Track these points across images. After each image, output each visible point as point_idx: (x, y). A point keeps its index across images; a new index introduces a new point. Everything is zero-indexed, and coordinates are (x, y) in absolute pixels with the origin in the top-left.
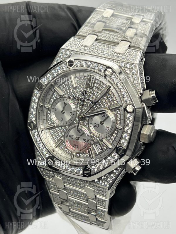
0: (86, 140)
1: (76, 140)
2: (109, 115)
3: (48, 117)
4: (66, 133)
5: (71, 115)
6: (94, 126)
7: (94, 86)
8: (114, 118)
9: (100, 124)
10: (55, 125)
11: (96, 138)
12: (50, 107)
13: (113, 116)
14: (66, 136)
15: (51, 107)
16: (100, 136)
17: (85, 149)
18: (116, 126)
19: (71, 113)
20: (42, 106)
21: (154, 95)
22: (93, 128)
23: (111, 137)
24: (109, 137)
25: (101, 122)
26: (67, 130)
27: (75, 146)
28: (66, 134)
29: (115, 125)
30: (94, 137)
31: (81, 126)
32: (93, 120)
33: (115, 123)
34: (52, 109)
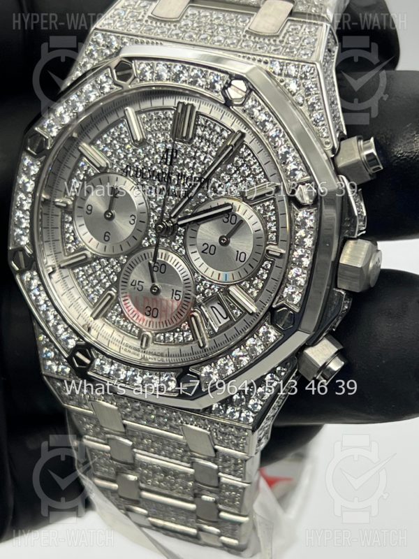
0: (181, 294)
1: (152, 293)
2: (245, 217)
3: (66, 232)
4: (122, 276)
5: (132, 222)
6: (203, 252)
7: (194, 135)
8: (259, 225)
9: (219, 244)
10: (90, 256)
11: (211, 285)
12: (70, 202)
13: (255, 218)
14: (121, 283)
15: (74, 202)
16: (222, 278)
17: (179, 320)
18: (267, 248)
19: (133, 218)
20: (46, 202)
21: (373, 151)
22: (201, 259)
23: (254, 279)
24: (247, 280)
25: (221, 238)
26: (125, 268)
27: (149, 311)
28: (121, 279)
29: (263, 245)
30: (204, 282)
31: (164, 252)
32: (199, 234)
33: (263, 239)
34: (76, 207)
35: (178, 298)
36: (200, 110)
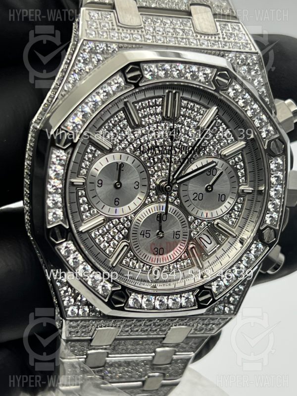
0: (180, 233)
6: (193, 199)
9: (205, 192)
11: (201, 223)
14: (131, 235)
16: (209, 216)
18: (240, 188)
19: (137, 183)
23: (232, 212)
24: (227, 214)
25: (207, 187)
26: (133, 223)
27: (157, 251)
28: (131, 232)
29: (237, 186)
30: (196, 221)
32: (189, 187)
33: (236, 183)
34: (88, 183)
35: (178, 236)
36: (184, 96)
